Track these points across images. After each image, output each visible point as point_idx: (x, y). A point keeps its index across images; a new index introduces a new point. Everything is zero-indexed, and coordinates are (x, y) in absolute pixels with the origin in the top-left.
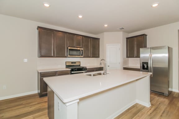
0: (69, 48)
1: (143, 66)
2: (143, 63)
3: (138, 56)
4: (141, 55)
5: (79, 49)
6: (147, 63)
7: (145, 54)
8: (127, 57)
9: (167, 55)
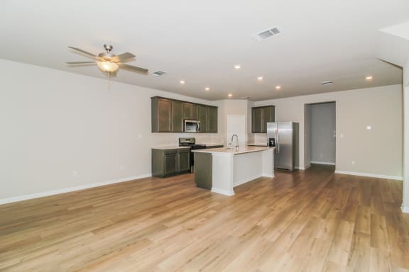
0: (186, 121)
1: (270, 143)
2: (270, 139)
3: (265, 132)
4: (269, 130)
5: (195, 122)
6: (274, 139)
7: (272, 128)
8: (253, 132)
9: (291, 130)
